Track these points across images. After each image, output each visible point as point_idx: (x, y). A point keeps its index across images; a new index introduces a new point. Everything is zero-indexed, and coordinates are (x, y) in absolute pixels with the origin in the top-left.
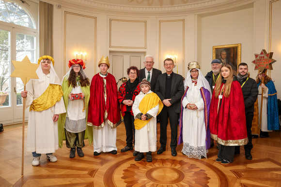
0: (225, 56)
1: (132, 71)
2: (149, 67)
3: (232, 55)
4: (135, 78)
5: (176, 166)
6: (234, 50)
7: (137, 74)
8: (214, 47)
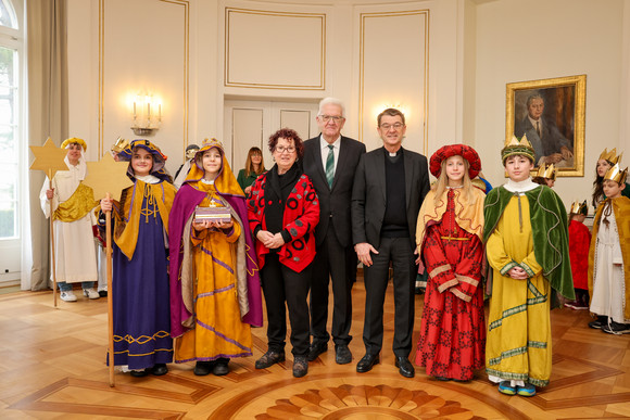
0: (541, 109)
1: (282, 142)
2: (330, 132)
3: (561, 107)
4: (292, 161)
5: (403, 404)
6: (566, 94)
7: (297, 149)
8: (511, 87)
